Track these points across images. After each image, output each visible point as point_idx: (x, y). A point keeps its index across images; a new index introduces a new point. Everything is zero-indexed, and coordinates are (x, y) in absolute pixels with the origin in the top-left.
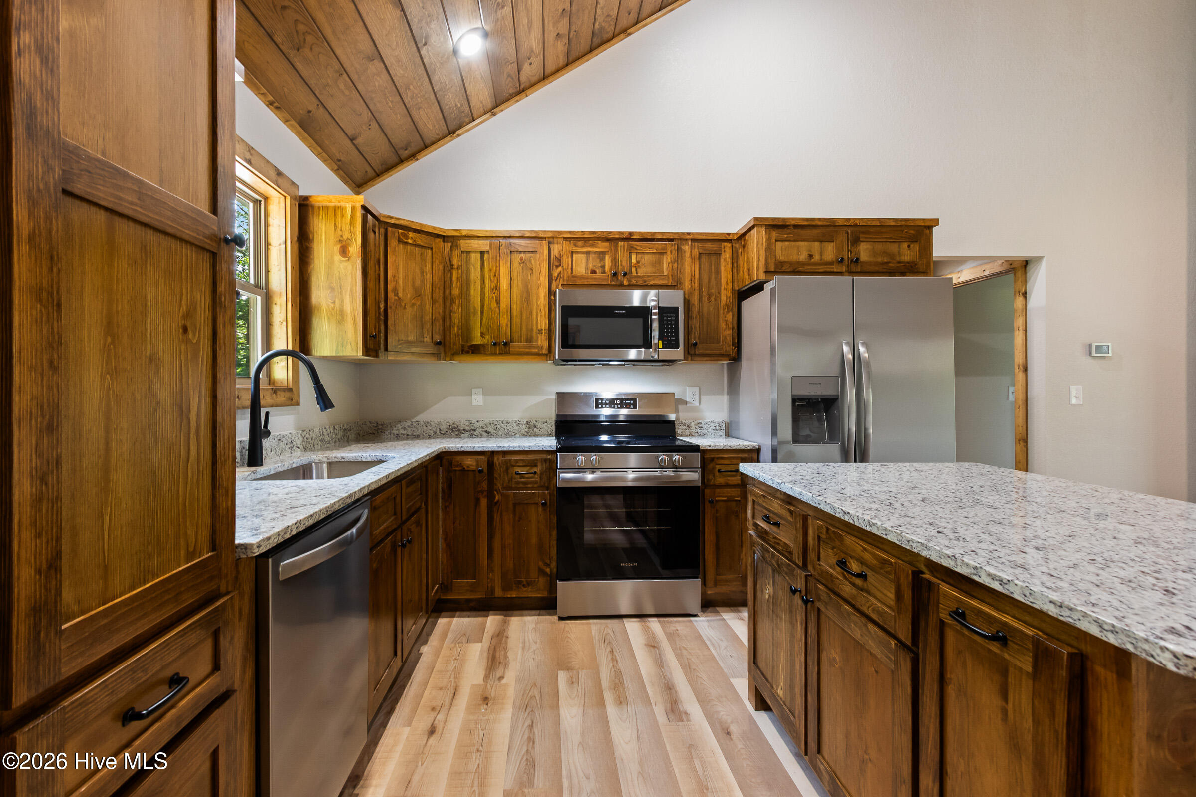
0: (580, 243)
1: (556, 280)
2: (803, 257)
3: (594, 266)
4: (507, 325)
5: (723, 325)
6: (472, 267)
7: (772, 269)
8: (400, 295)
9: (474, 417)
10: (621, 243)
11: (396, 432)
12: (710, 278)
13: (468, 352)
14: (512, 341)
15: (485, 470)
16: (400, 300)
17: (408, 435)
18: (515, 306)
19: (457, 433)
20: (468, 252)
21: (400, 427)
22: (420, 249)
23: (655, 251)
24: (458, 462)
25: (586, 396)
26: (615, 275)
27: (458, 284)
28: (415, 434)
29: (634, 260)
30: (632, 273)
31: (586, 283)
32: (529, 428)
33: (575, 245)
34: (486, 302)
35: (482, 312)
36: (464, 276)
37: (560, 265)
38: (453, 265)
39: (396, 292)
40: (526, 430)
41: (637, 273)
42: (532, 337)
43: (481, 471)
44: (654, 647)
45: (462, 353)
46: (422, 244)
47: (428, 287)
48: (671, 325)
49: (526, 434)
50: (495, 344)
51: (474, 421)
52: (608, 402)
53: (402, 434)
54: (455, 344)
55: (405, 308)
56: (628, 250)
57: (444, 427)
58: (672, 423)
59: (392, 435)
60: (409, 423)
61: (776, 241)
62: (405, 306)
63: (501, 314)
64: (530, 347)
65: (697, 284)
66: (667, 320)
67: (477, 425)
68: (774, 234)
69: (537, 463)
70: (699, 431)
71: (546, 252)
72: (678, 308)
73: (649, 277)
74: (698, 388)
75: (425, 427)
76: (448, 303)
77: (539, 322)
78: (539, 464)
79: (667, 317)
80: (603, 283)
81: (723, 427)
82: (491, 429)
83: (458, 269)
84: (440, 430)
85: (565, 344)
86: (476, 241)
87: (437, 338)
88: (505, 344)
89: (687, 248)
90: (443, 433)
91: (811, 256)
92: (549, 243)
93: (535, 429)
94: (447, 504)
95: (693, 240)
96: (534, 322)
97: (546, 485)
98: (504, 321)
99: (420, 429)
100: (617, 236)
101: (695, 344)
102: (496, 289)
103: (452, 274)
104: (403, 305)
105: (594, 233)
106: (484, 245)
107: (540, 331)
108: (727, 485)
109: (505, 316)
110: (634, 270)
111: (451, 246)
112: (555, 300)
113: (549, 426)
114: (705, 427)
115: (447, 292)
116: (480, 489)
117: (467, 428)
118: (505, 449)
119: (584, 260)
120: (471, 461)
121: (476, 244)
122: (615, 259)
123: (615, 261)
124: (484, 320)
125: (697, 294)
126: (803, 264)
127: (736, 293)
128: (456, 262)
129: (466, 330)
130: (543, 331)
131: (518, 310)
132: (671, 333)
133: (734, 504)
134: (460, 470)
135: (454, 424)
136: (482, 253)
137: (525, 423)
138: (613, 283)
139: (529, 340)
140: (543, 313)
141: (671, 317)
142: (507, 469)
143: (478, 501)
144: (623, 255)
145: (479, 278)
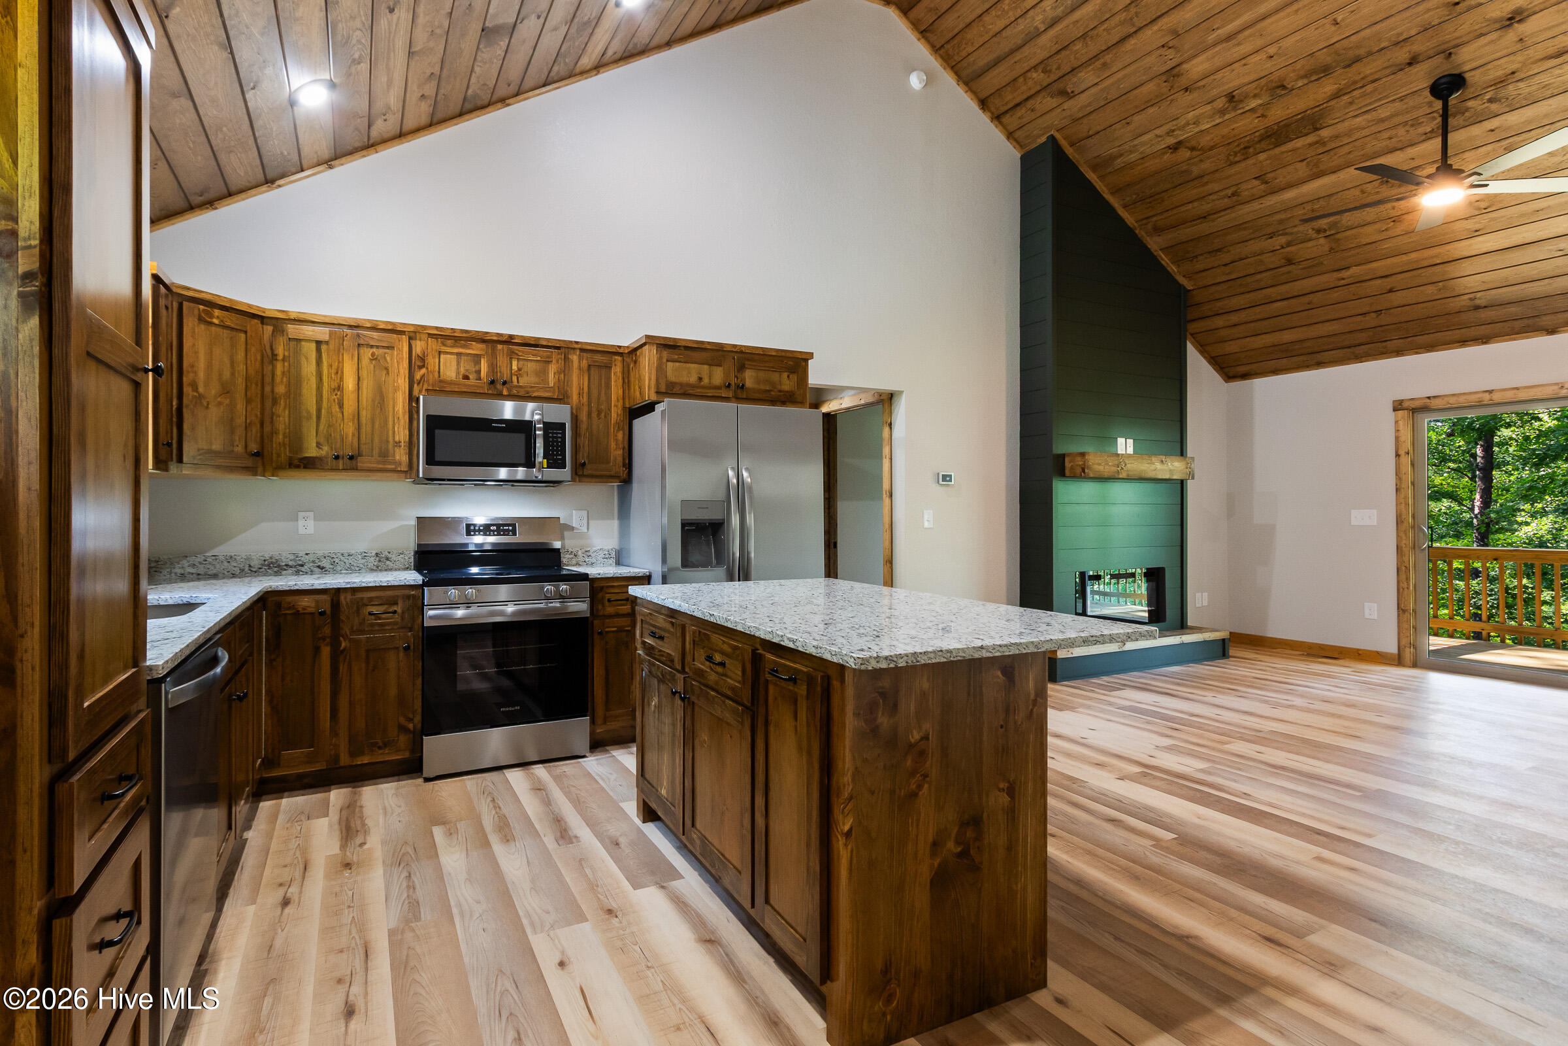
0: (449, 342)
1: (419, 384)
2: (693, 379)
3: (467, 370)
4: (353, 435)
5: (613, 445)
6: (303, 359)
7: (663, 389)
8: (201, 390)
9: (301, 550)
10: (500, 347)
11: (179, 571)
12: (599, 394)
13: (298, 467)
14: (360, 455)
15: (328, 612)
16: (201, 397)
17: (199, 574)
18: (364, 411)
19: (276, 569)
20: (299, 341)
21: (187, 564)
22: (229, 332)
23: (539, 358)
24: (289, 603)
25: (455, 521)
26: (492, 382)
27: (285, 380)
28: (209, 573)
29: (515, 367)
30: (512, 382)
31: (456, 390)
32: (380, 561)
33: (444, 345)
34: (325, 404)
35: (319, 417)
36: (292, 370)
37: (423, 366)
38: (276, 355)
39: (194, 386)
40: (375, 564)
41: (518, 382)
42: (388, 450)
43: (322, 614)
44: (540, 789)
45: (290, 467)
46: (232, 326)
47: (240, 382)
48: (557, 442)
49: (375, 568)
50: (337, 458)
51: (302, 554)
52: (481, 528)
53: (189, 573)
54: (279, 455)
55: (207, 407)
56: (507, 356)
57: (256, 563)
58: (557, 551)
59: (173, 575)
60: (200, 558)
61: (667, 361)
62: (208, 404)
63: (346, 421)
64: (384, 463)
65: (585, 400)
66: (553, 437)
67: (305, 559)
68: (665, 354)
69: (397, 600)
70: (587, 560)
71: (406, 349)
72: (565, 424)
73: (532, 387)
74: (586, 512)
75: (226, 564)
76: (268, 403)
77: (396, 432)
78: (400, 602)
79: (553, 433)
80: (478, 391)
81: (613, 554)
82: (325, 563)
83: (284, 360)
84: (250, 566)
85: (431, 460)
86: (311, 328)
87: (254, 447)
88: (351, 458)
89: (574, 358)
90: (254, 570)
91: (700, 379)
92: (410, 338)
93: (388, 562)
94: (273, 657)
95: (582, 350)
96: (391, 433)
97: (409, 625)
98: (349, 429)
99: (218, 566)
100: (495, 338)
101: (584, 465)
102: (338, 390)
103: (274, 367)
104: (205, 404)
105: (467, 332)
106: (322, 333)
107: (398, 444)
108: (618, 615)
109: (351, 424)
110: (515, 379)
111: (273, 331)
112: (418, 408)
113: (406, 558)
114: (593, 555)
115: (268, 389)
116: (320, 636)
117: (291, 563)
118: (355, 585)
119: (454, 363)
120: (308, 602)
121: (308, 331)
122: (492, 364)
123: (493, 367)
124: (321, 427)
125: (585, 410)
126: (693, 386)
127: (628, 410)
128: (280, 351)
129: (296, 439)
130: (402, 444)
131: (369, 416)
132: (557, 451)
133: (624, 634)
134: (292, 614)
135: (271, 558)
136: (319, 343)
137: (373, 554)
138: (490, 392)
139: (384, 455)
140: (402, 422)
141: (557, 433)
142: (358, 610)
143: (317, 650)
144: (502, 360)
145: (314, 374)
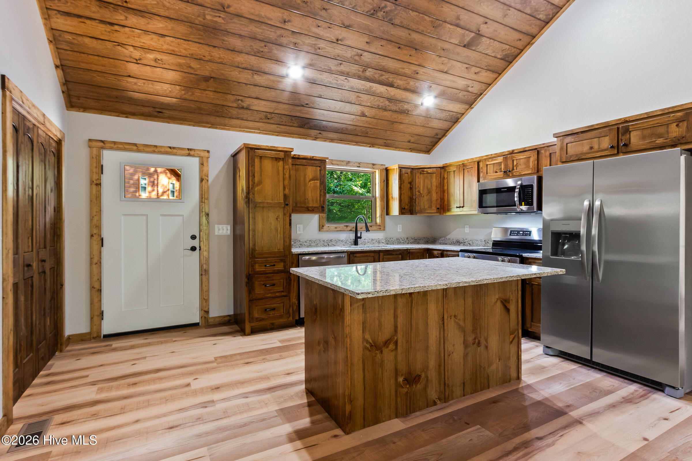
0: (490, 160)
1: (481, 178)
4: (462, 199)
6: (451, 178)
7: (564, 160)
8: (421, 192)
10: (508, 156)
16: (421, 194)
18: (465, 191)
19: (459, 243)
20: (449, 172)
22: (430, 174)
27: (447, 185)
28: (445, 243)
33: (487, 162)
34: (456, 191)
36: (448, 181)
37: (482, 171)
39: (419, 192)
46: (430, 172)
47: (434, 188)
49: (484, 246)
51: (465, 239)
52: (516, 232)
54: (445, 208)
55: (423, 197)
57: (455, 241)
60: (443, 239)
66: (527, 192)
67: (466, 241)
68: (566, 140)
71: (476, 167)
76: (443, 193)
77: (474, 197)
79: (527, 190)
80: (500, 177)
82: (471, 242)
83: (446, 179)
84: (453, 242)
85: (481, 206)
86: (451, 167)
87: (438, 206)
91: (592, 148)
92: (478, 163)
99: (447, 241)
103: (444, 181)
106: (454, 168)
107: (474, 201)
109: (461, 196)
111: (444, 171)
115: (443, 188)
119: (492, 168)
124: (455, 198)
126: (585, 154)
128: (445, 176)
129: (449, 203)
131: (467, 193)
132: (529, 198)
135: (458, 240)
136: (454, 171)
138: (504, 176)
140: (475, 193)
141: (529, 190)
145: (453, 181)
